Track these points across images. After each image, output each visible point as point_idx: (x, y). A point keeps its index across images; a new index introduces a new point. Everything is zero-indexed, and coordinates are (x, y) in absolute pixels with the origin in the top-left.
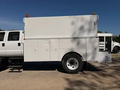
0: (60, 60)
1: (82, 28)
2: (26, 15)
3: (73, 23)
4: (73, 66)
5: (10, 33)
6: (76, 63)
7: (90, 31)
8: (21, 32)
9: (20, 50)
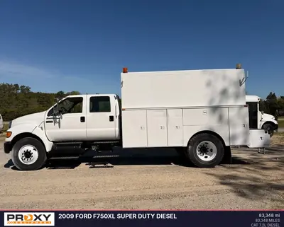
0: (185, 145)
1: (224, 92)
2: (124, 69)
3: (209, 84)
4: (205, 155)
5: (92, 99)
6: (211, 150)
7: (237, 96)
8: (112, 97)
9: (113, 129)
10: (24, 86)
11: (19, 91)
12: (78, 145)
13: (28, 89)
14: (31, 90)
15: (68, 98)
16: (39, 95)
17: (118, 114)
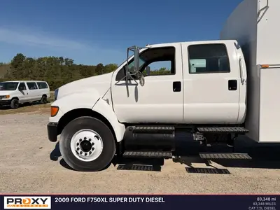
5: (192, 49)
9: (236, 105)
10: (67, 59)
11: (64, 64)
12: (170, 132)
13: (71, 62)
14: (74, 63)
15: (149, 49)
16: (81, 67)
17: (245, 77)
